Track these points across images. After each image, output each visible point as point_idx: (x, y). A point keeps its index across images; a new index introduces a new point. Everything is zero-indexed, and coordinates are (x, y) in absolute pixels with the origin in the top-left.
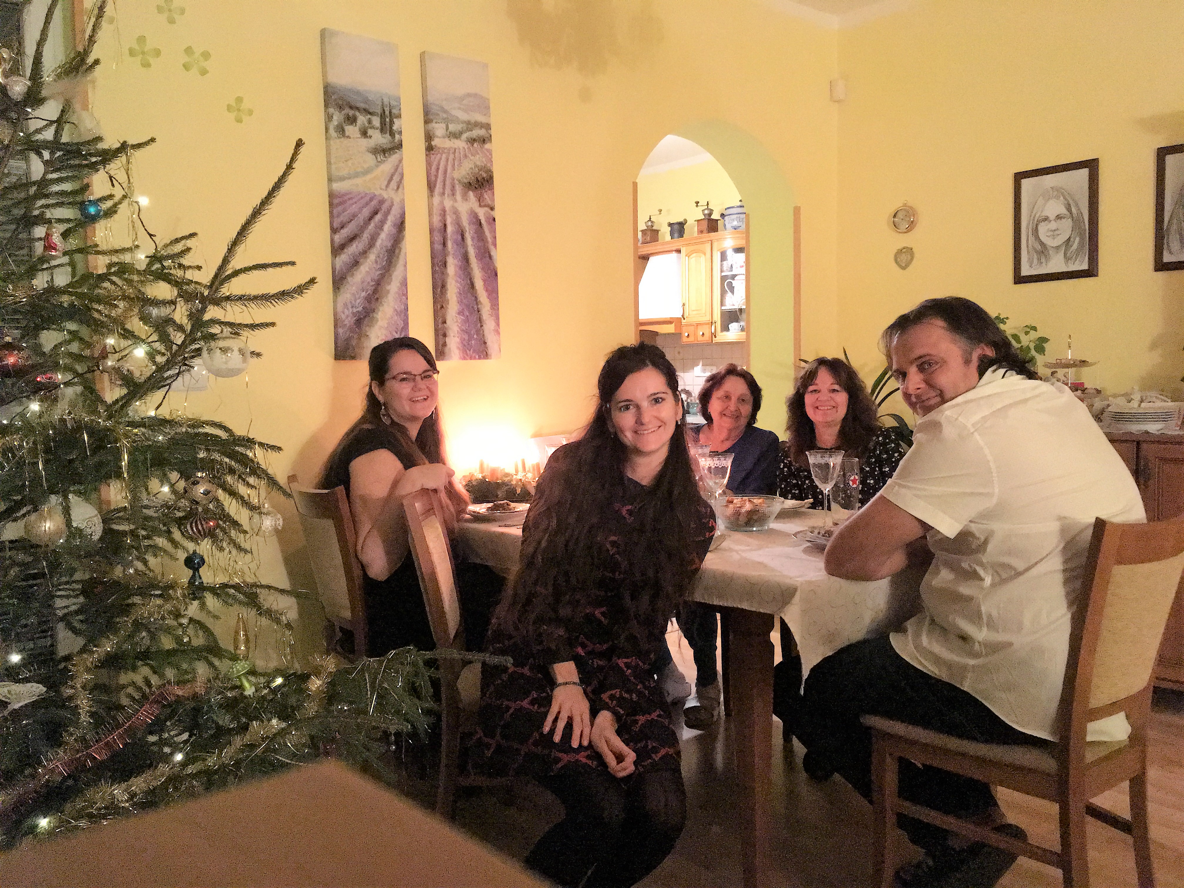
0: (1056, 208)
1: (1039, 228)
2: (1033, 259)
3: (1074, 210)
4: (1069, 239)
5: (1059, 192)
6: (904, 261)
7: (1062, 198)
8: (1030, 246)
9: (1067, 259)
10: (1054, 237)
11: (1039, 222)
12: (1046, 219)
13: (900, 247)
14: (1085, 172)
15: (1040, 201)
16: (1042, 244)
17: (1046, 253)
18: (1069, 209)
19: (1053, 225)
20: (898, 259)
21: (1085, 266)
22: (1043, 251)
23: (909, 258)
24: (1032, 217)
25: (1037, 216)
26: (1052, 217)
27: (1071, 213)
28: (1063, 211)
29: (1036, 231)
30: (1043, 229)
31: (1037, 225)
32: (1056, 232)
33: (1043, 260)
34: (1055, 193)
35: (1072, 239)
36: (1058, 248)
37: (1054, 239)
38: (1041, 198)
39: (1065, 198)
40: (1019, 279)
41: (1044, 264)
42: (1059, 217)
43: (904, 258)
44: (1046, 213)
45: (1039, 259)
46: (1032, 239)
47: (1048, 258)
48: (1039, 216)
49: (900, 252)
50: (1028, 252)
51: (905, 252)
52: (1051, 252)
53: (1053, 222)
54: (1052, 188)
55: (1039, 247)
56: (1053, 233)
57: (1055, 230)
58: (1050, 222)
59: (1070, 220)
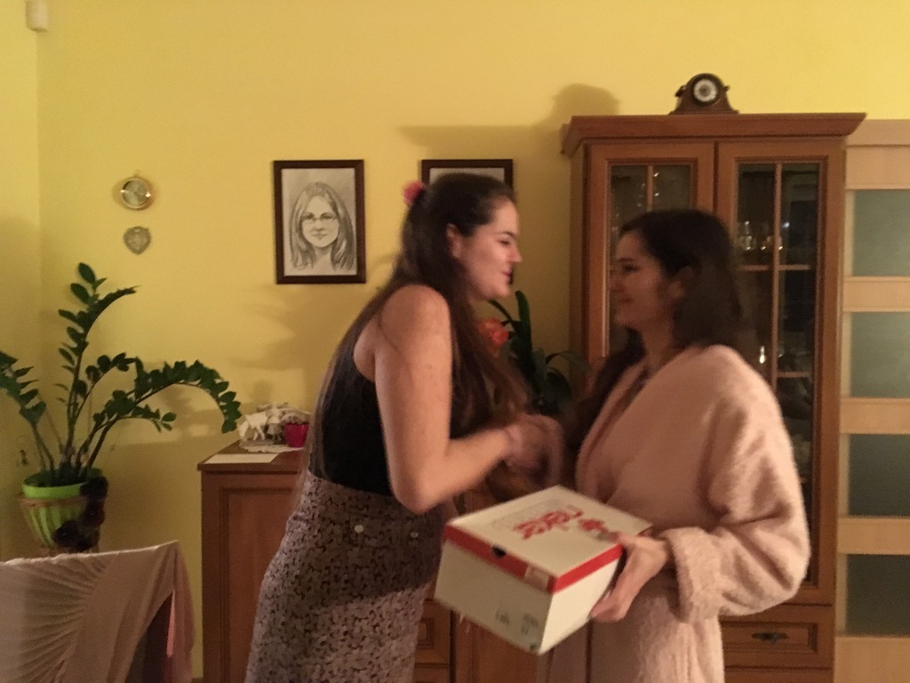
0: (319, 206)
1: (303, 224)
2: (297, 258)
3: (340, 211)
4: (336, 240)
5: (323, 189)
6: (137, 244)
7: (327, 196)
8: (294, 245)
9: (334, 262)
10: (319, 237)
11: (303, 219)
12: (311, 216)
13: (132, 226)
14: (351, 172)
16: (308, 243)
17: (311, 253)
18: (335, 209)
19: (319, 224)
20: (130, 241)
21: (353, 272)
22: (309, 252)
23: (144, 241)
24: (295, 212)
25: (301, 212)
26: (318, 214)
27: (337, 214)
28: (328, 209)
29: (300, 229)
30: (308, 226)
31: (301, 221)
32: (323, 232)
33: (309, 260)
34: (320, 190)
35: (339, 242)
36: (324, 249)
37: (320, 239)
38: (304, 193)
39: (331, 197)
40: (282, 279)
41: (309, 265)
42: (324, 216)
43: (137, 239)
44: (310, 210)
45: (304, 258)
46: (296, 236)
47: (314, 260)
48: (304, 212)
49: (131, 232)
50: (292, 251)
51: (138, 233)
52: (317, 252)
53: (318, 221)
54: (317, 184)
55: (304, 246)
56: (319, 233)
57: (321, 230)
58: (315, 220)
59: (336, 221)
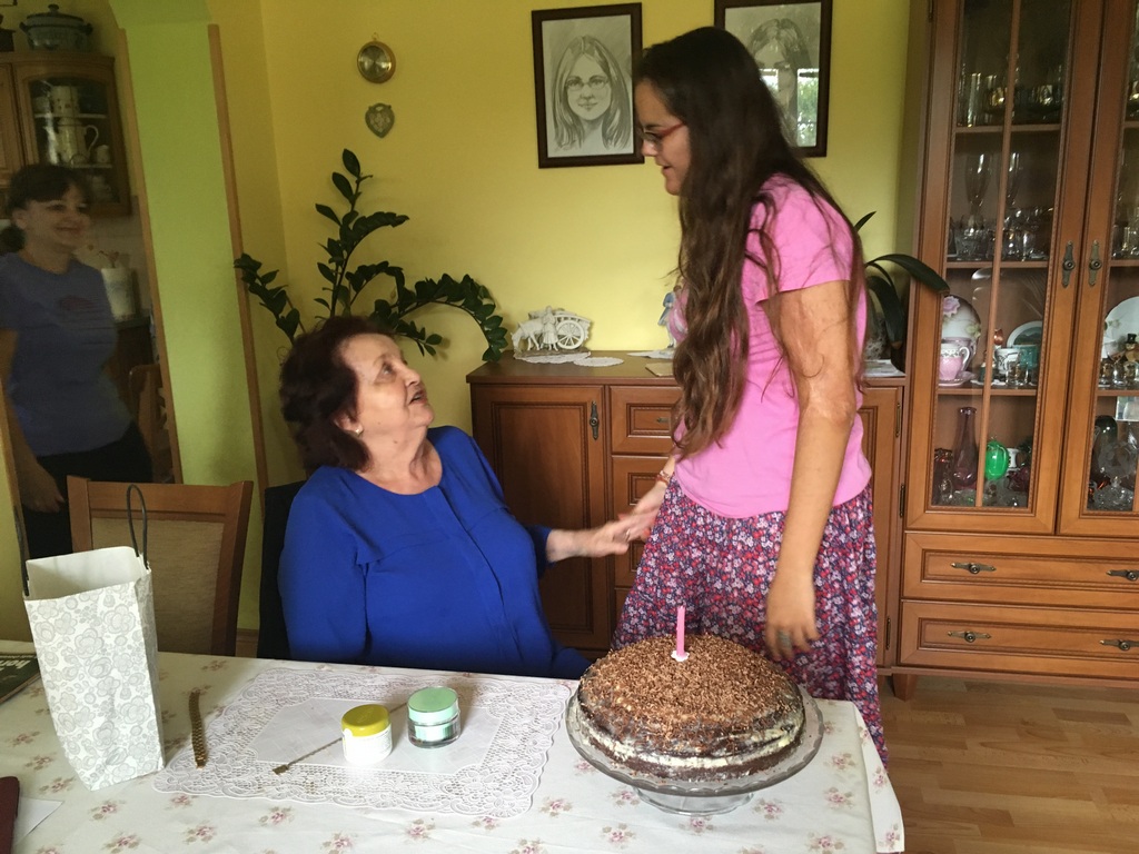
0: (588, 67)
1: (569, 92)
2: (562, 135)
3: (612, 71)
4: (609, 109)
6: (381, 124)
8: (558, 118)
9: (606, 138)
10: (589, 107)
11: (568, 84)
12: (578, 81)
13: (372, 104)
14: (626, 20)
15: (569, 55)
17: (578, 127)
18: (606, 68)
19: (587, 91)
20: (372, 122)
21: (630, 150)
22: (576, 126)
23: (388, 120)
24: (559, 76)
25: (565, 76)
26: (585, 79)
27: (609, 76)
28: (599, 72)
29: (565, 99)
30: (574, 94)
31: (566, 88)
32: (592, 101)
33: (576, 138)
34: (589, 46)
35: (611, 112)
36: (593, 123)
37: (589, 109)
38: (569, 50)
39: (601, 54)
40: (546, 162)
41: (577, 142)
42: (594, 80)
43: (380, 120)
44: (576, 73)
45: (570, 136)
46: (560, 107)
47: (582, 137)
48: (569, 76)
49: (372, 111)
50: (556, 127)
51: (381, 112)
52: (585, 127)
53: (586, 86)
54: (584, 38)
55: (569, 120)
56: (588, 101)
57: (590, 98)
58: (583, 85)
59: (608, 85)
